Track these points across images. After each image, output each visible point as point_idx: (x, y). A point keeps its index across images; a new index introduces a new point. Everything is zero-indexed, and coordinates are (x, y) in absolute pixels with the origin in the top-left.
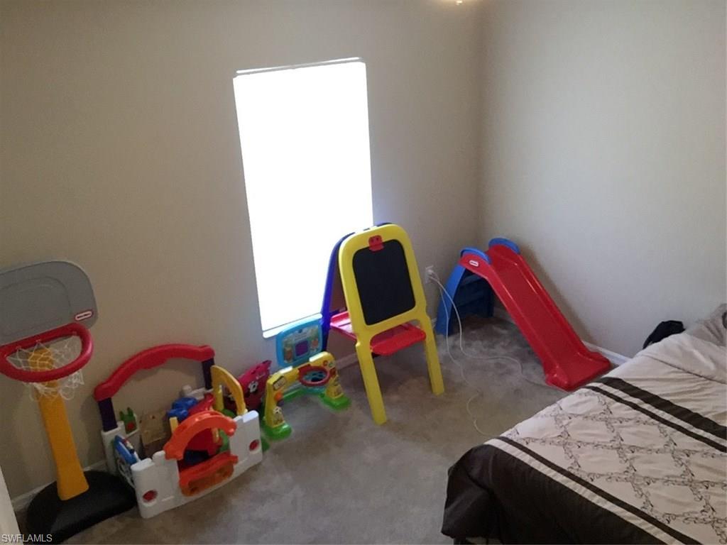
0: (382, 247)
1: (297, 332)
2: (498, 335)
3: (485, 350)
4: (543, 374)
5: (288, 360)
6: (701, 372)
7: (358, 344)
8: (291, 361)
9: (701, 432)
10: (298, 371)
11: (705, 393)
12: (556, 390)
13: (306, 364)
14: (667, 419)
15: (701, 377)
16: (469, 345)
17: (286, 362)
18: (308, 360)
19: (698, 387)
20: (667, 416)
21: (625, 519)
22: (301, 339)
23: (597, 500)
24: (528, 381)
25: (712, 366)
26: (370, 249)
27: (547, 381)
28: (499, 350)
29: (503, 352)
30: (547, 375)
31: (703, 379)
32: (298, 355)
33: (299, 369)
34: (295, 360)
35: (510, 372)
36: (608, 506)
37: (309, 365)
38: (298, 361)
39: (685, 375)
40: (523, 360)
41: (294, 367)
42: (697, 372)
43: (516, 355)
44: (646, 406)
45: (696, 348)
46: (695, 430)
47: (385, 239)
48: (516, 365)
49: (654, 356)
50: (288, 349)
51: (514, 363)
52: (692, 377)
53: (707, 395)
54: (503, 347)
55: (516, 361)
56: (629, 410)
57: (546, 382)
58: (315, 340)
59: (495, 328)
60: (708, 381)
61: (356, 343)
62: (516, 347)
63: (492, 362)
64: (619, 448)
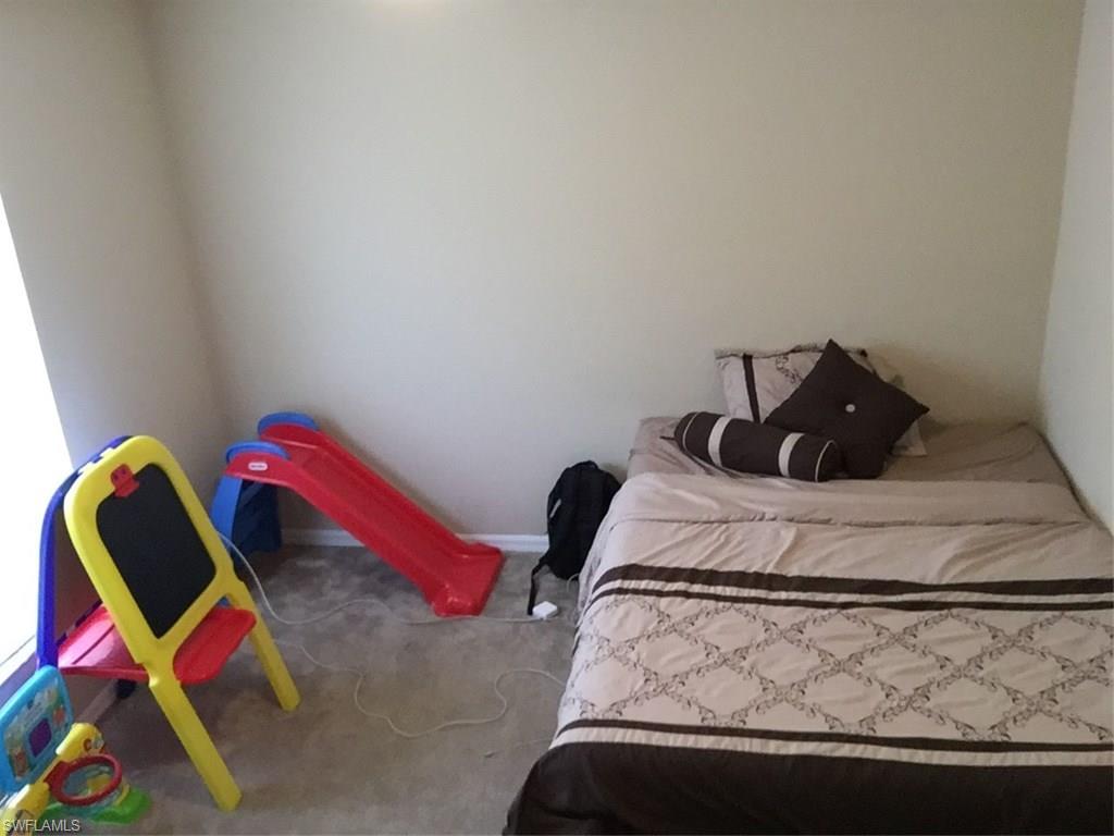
0: (136, 485)
1: (24, 709)
2: (317, 572)
3: (313, 603)
4: (426, 606)
5: (21, 773)
6: (709, 517)
7: (153, 682)
8: (27, 772)
9: (783, 595)
10: (46, 786)
11: (735, 542)
12: (460, 620)
13: (54, 764)
14: (734, 594)
15: (713, 522)
16: (283, 606)
17: (18, 778)
18: (56, 755)
19: (722, 539)
20: (730, 591)
21: (828, 754)
22: (36, 719)
23: (773, 747)
24: (412, 625)
25: (715, 505)
26: (117, 494)
27: (437, 612)
28: (332, 594)
29: (342, 595)
30: (433, 604)
31: (716, 525)
32: (35, 754)
33: (45, 781)
34: (32, 767)
35: (377, 622)
36: (793, 748)
37: (61, 764)
38: (38, 767)
39: (696, 529)
40: (383, 596)
41: (32, 782)
42: (705, 518)
43: (366, 590)
44: (697, 588)
45: (675, 487)
46: (774, 595)
47: (135, 469)
48: (376, 607)
49: (640, 517)
50: (18, 750)
51: (371, 605)
52: (702, 528)
53: (740, 543)
54: (336, 587)
55: (373, 601)
56: (683, 602)
57: (439, 615)
58: (58, 709)
59: (302, 563)
60: (724, 526)
61: (147, 683)
62: (357, 580)
63: (340, 616)
64: (725, 661)
